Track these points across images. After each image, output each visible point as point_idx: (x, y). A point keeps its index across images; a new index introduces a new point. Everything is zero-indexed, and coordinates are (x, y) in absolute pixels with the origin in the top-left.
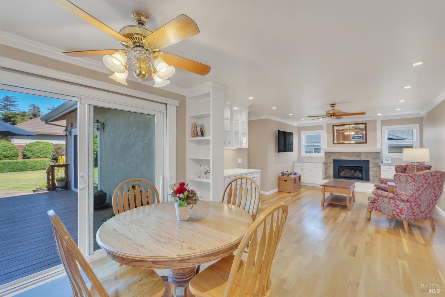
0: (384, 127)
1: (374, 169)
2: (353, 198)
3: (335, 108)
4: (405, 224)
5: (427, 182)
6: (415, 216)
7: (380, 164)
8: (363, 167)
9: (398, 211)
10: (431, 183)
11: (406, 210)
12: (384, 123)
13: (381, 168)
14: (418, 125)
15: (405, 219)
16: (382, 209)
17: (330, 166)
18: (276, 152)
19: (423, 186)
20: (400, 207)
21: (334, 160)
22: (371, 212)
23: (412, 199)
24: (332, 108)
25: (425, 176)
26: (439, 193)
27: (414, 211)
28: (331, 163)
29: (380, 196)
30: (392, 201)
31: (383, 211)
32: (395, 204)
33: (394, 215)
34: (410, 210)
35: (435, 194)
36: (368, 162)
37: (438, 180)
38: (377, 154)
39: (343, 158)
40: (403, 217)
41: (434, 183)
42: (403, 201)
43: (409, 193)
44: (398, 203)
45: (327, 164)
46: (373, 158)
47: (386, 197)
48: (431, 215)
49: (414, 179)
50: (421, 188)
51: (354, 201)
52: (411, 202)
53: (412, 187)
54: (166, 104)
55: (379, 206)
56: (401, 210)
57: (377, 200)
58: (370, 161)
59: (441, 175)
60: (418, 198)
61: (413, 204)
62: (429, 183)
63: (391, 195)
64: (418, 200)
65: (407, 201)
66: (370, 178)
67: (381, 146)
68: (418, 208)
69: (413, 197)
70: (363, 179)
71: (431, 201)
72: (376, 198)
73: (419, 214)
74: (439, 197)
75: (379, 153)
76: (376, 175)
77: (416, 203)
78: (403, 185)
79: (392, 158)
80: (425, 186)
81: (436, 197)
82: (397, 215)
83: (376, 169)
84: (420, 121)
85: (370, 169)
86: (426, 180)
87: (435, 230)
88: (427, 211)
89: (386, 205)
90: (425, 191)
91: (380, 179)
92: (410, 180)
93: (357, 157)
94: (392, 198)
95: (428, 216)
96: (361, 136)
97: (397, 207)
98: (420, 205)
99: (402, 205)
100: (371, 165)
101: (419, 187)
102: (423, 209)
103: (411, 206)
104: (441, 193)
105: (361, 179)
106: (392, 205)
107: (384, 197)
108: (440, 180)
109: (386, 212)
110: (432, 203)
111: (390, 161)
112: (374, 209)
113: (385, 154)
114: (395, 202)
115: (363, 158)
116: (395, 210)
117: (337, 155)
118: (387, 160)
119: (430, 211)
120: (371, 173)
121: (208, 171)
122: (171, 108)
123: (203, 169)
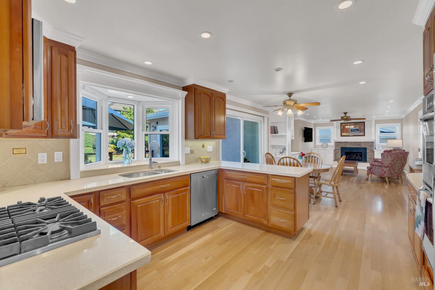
0: (377, 125)
1: (370, 153)
2: (357, 171)
3: (347, 115)
4: (387, 179)
5: (398, 157)
6: (392, 175)
7: (374, 150)
8: (362, 152)
9: (383, 172)
10: (400, 157)
11: (387, 171)
12: (377, 122)
13: (375, 154)
14: (400, 124)
15: (387, 176)
16: (374, 173)
17: (338, 152)
18: (303, 142)
19: (395, 159)
20: (384, 171)
21: (341, 148)
22: (368, 175)
23: (390, 166)
24: (344, 115)
25: (396, 154)
26: (405, 163)
27: (391, 172)
28: (339, 150)
29: (374, 165)
30: (380, 168)
31: (375, 173)
32: (381, 169)
33: (381, 175)
34: (389, 172)
35: (402, 163)
36: (366, 149)
37: (404, 156)
38: (372, 144)
39: (348, 146)
40: (386, 175)
41: (401, 157)
42: (386, 167)
43: (389, 162)
44: (383, 168)
45: (337, 150)
46: (370, 146)
47: (377, 166)
48: (401, 175)
49: (391, 155)
50: (395, 160)
51: (357, 173)
52: (390, 167)
53: (390, 159)
54: (264, 117)
55: (373, 171)
56: (385, 172)
57: (372, 168)
58: (367, 148)
59: (405, 153)
60: (393, 165)
61: (390, 168)
62: (399, 158)
63: (380, 164)
64: (393, 166)
65: (388, 167)
66: (367, 159)
67: (375, 138)
68: (393, 170)
69: (391, 164)
70: (362, 160)
71: (400, 167)
72: (372, 167)
73: (394, 174)
74: (405, 165)
75: (373, 142)
76: (371, 157)
77: (392, 168)
78: (386, 158)
79: (382, 146)
80: (397, 159)
81: (403, 165)
82: (383, 174)
83: (371, 154)
84: (401, 121)
85: (367, 154)
86: (397, 156)
87: (403, 182)
88: (398, 172)
89: (377, 170)
90: (397, 162)
91: (374, 159)
92: (389, 156)
93: (358, 145)
94: (380, 166)
95: (399, 175)
96: (358, 129)
97: (382, 171)
98: (394, 169)
99: (385, 169)
100: (368, 151)
101: (394, 159)
102: (396, 171)
103: (389, 169)
104: (406, 163)
105: (361, 161)
106: (380, 170)
107: (376, 166)
108: (405, 156)
109: (377, 174)
110: (401, 168)
111: (381, 148)
112: (370, 173)
113: (377, 143)
114: (382, 168)
115: (363, 146)
116: (381, 172)
117: (344, 144)
118: (379, 147)
119: (400, 173)
120: (368, 157)
121: (281, 152)
122: (266, 119)
123: (278, 151)
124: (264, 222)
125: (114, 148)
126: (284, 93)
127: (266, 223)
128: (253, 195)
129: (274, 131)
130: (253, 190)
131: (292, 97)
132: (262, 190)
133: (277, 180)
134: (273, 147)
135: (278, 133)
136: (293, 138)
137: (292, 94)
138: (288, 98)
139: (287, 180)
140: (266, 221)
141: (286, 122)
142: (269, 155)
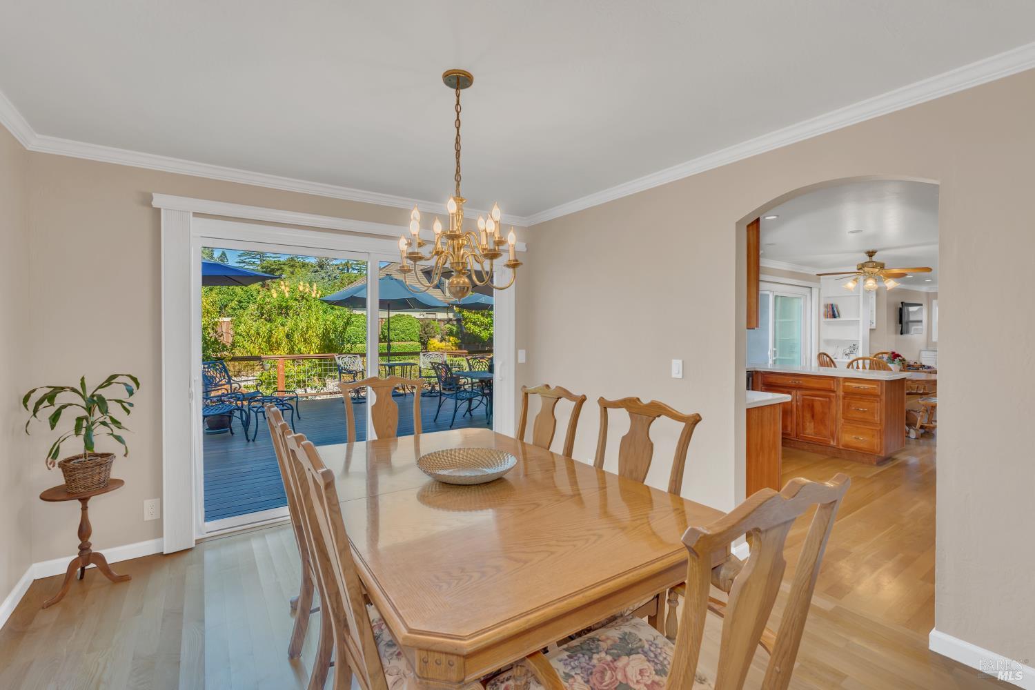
18: (896, 333)
54: (811, 288)
121: (847, 352)
122: (815, 291)
123: (841, 350)
124: (832, 443)
125: (455, 343)
126: (860, 252)
127: (835, 444)
128: (813, 406)
129: (831, 312)
130: (813, 400)
131: (875, 258)
132: (828, 400)
133: (854, 385)
134: (828, 342)
135: (839, 316)
136: (874, 326)
137: (875, 252)
138: (868, 259)
139: (867, 384)
140: (834, 441)
141: (859, 296)
142: (825, 356)
